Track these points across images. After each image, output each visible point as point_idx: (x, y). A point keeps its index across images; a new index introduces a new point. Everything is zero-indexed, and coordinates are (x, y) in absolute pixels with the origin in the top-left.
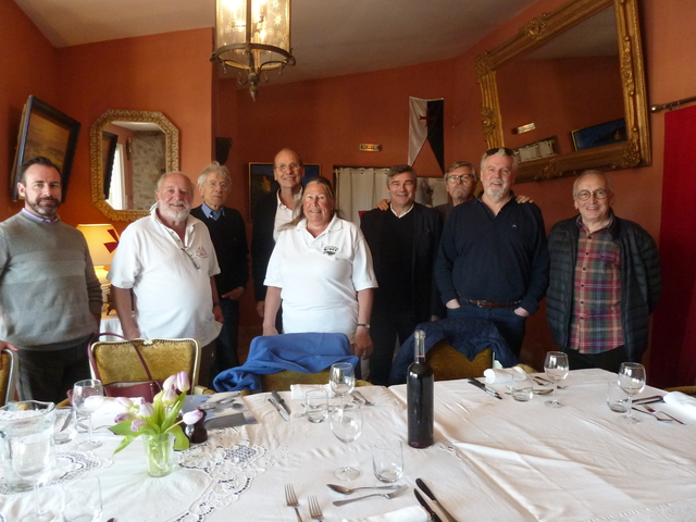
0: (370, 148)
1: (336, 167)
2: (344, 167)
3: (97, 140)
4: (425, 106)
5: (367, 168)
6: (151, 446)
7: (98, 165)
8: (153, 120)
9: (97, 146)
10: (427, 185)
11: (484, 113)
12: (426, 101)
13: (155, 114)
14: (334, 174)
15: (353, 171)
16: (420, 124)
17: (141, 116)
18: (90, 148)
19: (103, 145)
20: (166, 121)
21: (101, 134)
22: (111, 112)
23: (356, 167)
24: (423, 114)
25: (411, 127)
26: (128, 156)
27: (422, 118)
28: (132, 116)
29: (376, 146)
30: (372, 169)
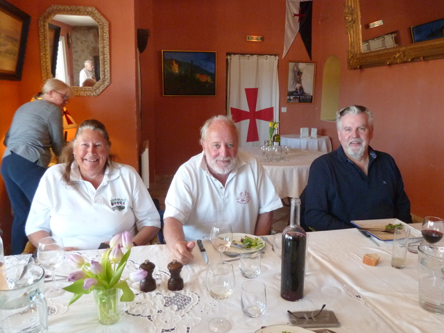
0: (255, 39)
1: (229, 54)
2: (235, 54)
3: (45, 30)
4: (298, 5)
5: (252, 55)
6: (101, 299)
7: (46, 50)
8: (88, 14)
9: (45, 35)
10: (298, 68)
11: (346, 10)
12: (299, 2)
13: (90, 9)
14: (227, 59)
15: (241, 57)
16: (294, 20)
17: (79, 10)
18: (39, 36)
19: (50, 35)
20: (98, 15)
21: (47, 25)
22: (55, 7)
23: (243, 54)
24: (297, 12)
25: (286, 22)
26: (69, 45)
27: (295, 15)
28: (71, 10)
29: (259, 37)
30: (256, 56)
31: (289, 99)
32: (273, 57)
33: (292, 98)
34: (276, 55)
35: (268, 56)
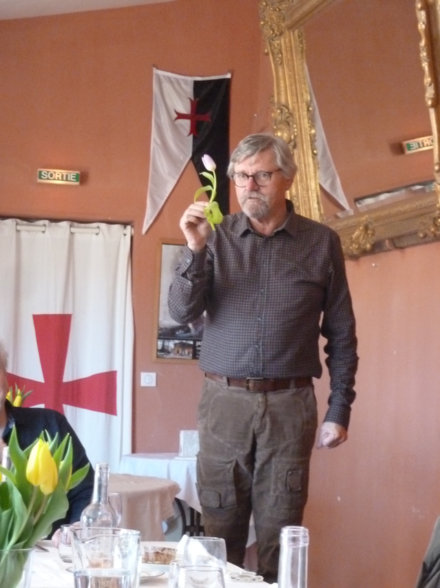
0: (58, 177)
4: (189, 90)
5: (54, 220)
12: (191, 79)
15: (24, 227)
16: (175, 129)
23: (29, 219)
24: (184, 108)
25: (154, 135)
27: (180, 116)
29: (72, 174)
30: (65, 224)
31: (164, 350)
32: (116, 227)
33: (171, 344)
34: (125, 224)
35: (103, 226)
